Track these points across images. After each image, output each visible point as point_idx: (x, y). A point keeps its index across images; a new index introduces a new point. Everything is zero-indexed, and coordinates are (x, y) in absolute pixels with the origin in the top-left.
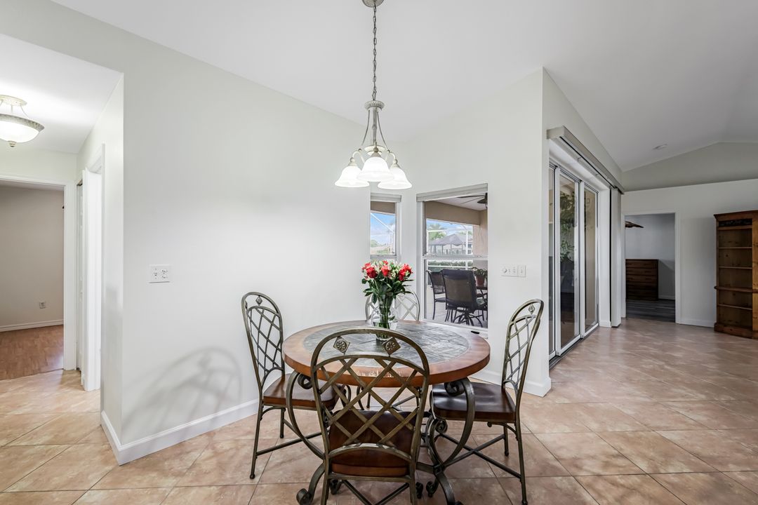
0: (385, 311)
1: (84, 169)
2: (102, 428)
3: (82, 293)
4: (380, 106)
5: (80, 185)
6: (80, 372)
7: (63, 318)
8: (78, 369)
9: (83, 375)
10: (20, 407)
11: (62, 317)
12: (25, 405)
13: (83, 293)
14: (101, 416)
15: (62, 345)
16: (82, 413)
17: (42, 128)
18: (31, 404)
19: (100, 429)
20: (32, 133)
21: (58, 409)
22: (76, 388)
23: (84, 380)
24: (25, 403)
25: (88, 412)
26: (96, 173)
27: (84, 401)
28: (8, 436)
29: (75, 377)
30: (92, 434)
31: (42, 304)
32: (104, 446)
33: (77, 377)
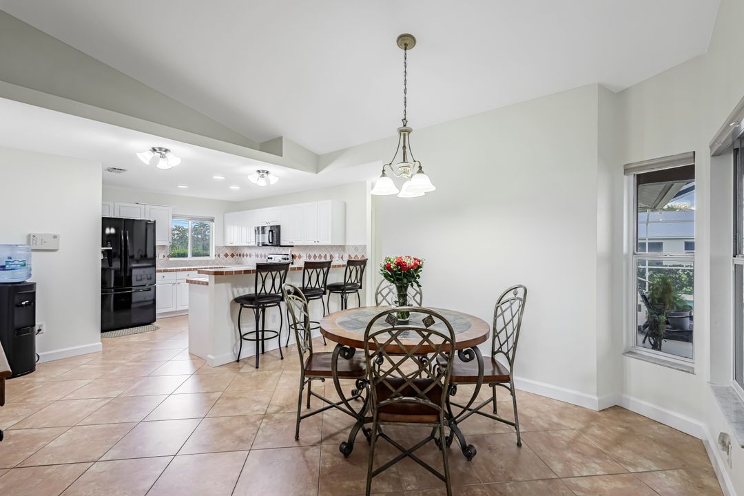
0: (403, 296)
4: (409, 131)
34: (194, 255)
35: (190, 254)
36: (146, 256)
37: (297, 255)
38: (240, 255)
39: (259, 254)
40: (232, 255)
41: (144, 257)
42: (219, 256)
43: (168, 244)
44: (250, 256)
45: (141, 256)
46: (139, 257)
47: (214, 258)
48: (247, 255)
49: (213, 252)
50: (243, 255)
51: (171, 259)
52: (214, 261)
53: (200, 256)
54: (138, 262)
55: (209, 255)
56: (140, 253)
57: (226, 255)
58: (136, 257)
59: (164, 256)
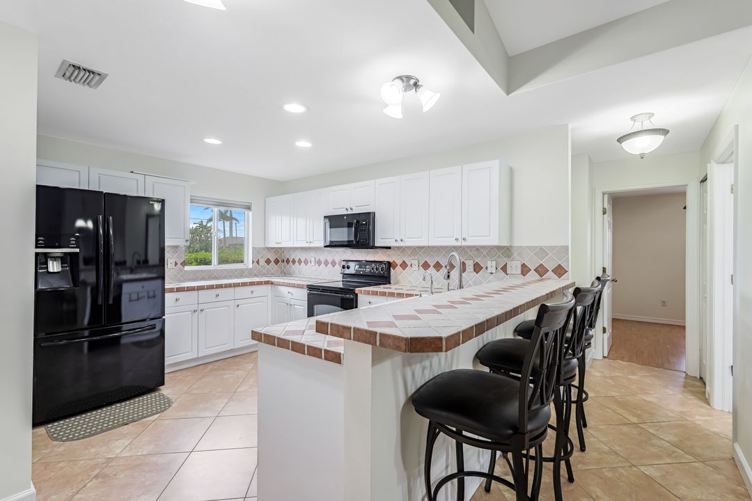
1: (710, 162)
2: (734, 461)
3: (706, 298)
5: (704, 180)
6: (705, 384)
7: (685, 320)
8: (701, 378)
9: (708, 388)
10: (647, 393)
11: (684, 318)
12: (651, 394)
13: (708, 299)
14: (733, 447)
15: (684, 347)
16: (709, 431)
17: (668, 132)
18: (656, 396)
19: (732, 461)
20: (659, 139)
21: (681, 412)
22: (700, 399)
23: (709, 395)
24: (652, 393)
25: (715, 433)
26: (723, 163)
27: (710, 418)
28: (639, 416)
29: (699, 386)
30: (722, 462)
31: (664, 302)
32: (739, 488)
33: (700, 386)
34: (222, 261)
35: (215, 260)
36: (146, 261)
37: (399, 262)
38: (288, 261)
39: (323, 260)
40: (277, 262)
41: (143, 264)
42: (258, 262)
43: (182, 243)
44: (306, 262)
45: (138, 262)
46: (135, 262)
47: (251, 266)
48: (300, 262)
49: (249, 257)
50: (294, 262)
51: (187, 268)
52: (251, 269)
53: (231, 263)
54: (132, 271)
55: (242, 262)
56: (137, 258)
57: (268, 262)
58: (128, 264)
59: (176, 264)
